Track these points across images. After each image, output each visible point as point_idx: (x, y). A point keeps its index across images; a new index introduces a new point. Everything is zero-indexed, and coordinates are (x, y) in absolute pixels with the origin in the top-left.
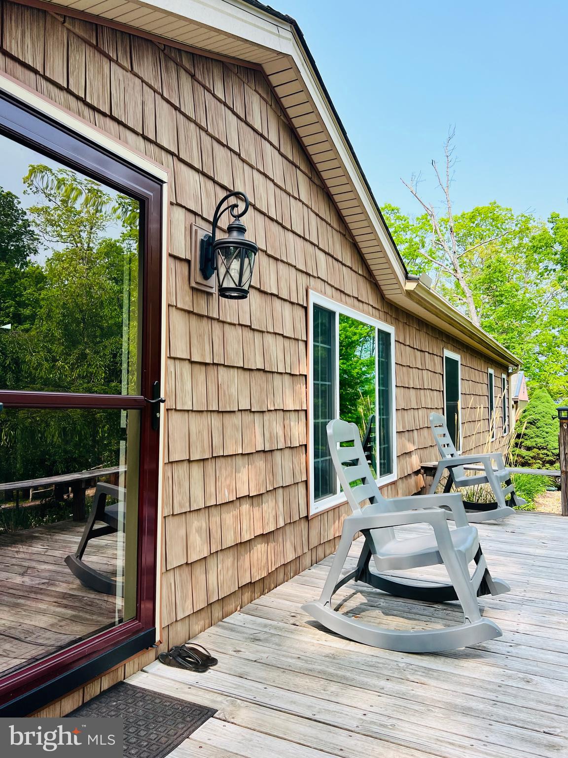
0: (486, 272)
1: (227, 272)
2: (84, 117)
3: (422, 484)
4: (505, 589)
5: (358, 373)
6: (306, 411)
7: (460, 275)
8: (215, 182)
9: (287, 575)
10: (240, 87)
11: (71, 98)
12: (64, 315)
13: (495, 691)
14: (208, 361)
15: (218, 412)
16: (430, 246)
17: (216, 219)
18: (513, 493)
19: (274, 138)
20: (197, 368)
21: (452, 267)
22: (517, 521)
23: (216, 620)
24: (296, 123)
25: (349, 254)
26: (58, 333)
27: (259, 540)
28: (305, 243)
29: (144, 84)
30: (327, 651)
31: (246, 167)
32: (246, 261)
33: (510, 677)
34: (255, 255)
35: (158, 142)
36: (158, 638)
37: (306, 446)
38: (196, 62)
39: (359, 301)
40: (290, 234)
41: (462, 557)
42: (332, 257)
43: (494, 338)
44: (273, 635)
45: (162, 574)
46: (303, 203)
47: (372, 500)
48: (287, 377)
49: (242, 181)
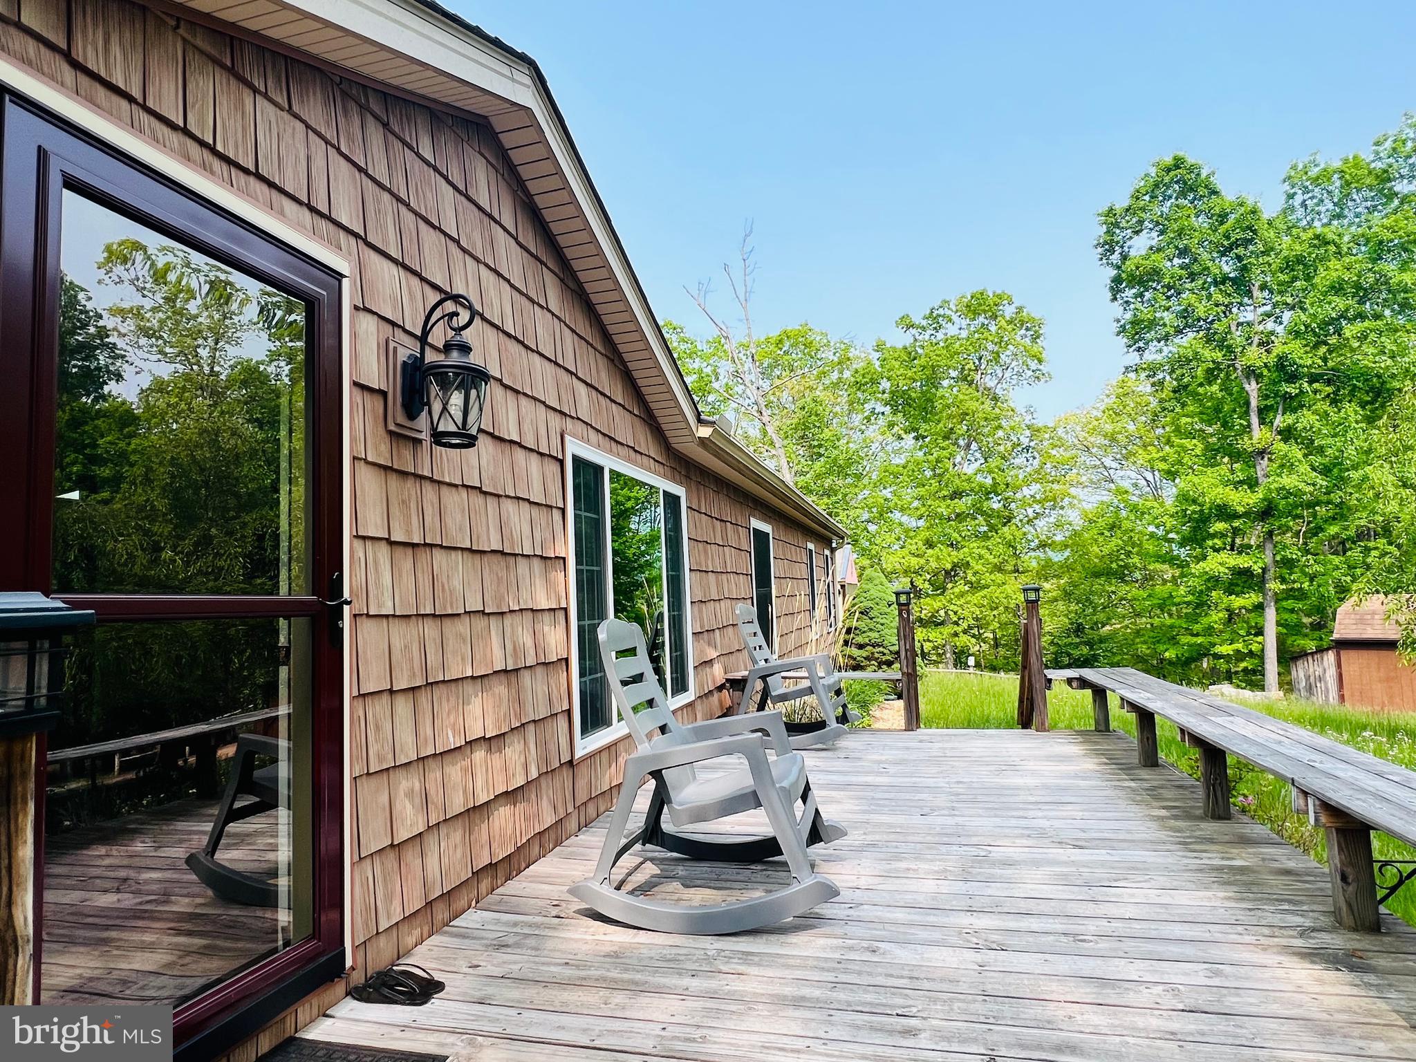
0: (800, 414)
1: (445, 409)
2: (212, 173)
3: (728, 703)
4: (839, 833)
5: (634, 554)
6: (566, 610)
7: (766, 419)
8: (423, 279)
9: (544, 847)
10: (457, 147)
11: (190, 143)
12: (173, 477)
13: (834, 970)
14: (416, 539)
15: (434, 616)
16: (726, 380)
17: (426, 332)
18: (844, 706)
19: (508, 221)
20: (399, 551)
21: (756, 407)
22: (850, 742)
23: (440, 925)
24: (540, 201)
25: (620, 386)
26: (161, 505)
27: (502, 801)
28: (558, 369)
29: (310, 132)
30: (608, 949)
31: (469, 260)
32: (473, 393)
33: (851, 948)
34: (486, 384)
35: (333, 216)
36: (349, 963)
37: (567, 660)
38: (389, 107)
39: (636, 451)
40: (536, 357)
41: (787, 794)
42: (597, 390)
43: (813, 502)
44: (527, 936)
45: (353, 864)
46: (553, 314)
47: (663, 729)
48: (536, 563)
49: (464, 282)
